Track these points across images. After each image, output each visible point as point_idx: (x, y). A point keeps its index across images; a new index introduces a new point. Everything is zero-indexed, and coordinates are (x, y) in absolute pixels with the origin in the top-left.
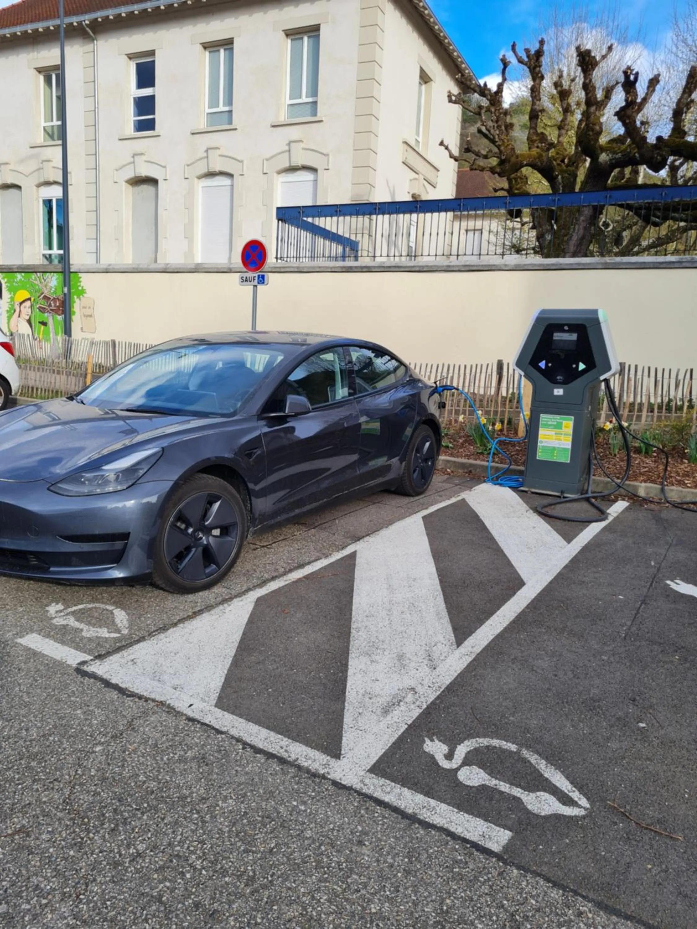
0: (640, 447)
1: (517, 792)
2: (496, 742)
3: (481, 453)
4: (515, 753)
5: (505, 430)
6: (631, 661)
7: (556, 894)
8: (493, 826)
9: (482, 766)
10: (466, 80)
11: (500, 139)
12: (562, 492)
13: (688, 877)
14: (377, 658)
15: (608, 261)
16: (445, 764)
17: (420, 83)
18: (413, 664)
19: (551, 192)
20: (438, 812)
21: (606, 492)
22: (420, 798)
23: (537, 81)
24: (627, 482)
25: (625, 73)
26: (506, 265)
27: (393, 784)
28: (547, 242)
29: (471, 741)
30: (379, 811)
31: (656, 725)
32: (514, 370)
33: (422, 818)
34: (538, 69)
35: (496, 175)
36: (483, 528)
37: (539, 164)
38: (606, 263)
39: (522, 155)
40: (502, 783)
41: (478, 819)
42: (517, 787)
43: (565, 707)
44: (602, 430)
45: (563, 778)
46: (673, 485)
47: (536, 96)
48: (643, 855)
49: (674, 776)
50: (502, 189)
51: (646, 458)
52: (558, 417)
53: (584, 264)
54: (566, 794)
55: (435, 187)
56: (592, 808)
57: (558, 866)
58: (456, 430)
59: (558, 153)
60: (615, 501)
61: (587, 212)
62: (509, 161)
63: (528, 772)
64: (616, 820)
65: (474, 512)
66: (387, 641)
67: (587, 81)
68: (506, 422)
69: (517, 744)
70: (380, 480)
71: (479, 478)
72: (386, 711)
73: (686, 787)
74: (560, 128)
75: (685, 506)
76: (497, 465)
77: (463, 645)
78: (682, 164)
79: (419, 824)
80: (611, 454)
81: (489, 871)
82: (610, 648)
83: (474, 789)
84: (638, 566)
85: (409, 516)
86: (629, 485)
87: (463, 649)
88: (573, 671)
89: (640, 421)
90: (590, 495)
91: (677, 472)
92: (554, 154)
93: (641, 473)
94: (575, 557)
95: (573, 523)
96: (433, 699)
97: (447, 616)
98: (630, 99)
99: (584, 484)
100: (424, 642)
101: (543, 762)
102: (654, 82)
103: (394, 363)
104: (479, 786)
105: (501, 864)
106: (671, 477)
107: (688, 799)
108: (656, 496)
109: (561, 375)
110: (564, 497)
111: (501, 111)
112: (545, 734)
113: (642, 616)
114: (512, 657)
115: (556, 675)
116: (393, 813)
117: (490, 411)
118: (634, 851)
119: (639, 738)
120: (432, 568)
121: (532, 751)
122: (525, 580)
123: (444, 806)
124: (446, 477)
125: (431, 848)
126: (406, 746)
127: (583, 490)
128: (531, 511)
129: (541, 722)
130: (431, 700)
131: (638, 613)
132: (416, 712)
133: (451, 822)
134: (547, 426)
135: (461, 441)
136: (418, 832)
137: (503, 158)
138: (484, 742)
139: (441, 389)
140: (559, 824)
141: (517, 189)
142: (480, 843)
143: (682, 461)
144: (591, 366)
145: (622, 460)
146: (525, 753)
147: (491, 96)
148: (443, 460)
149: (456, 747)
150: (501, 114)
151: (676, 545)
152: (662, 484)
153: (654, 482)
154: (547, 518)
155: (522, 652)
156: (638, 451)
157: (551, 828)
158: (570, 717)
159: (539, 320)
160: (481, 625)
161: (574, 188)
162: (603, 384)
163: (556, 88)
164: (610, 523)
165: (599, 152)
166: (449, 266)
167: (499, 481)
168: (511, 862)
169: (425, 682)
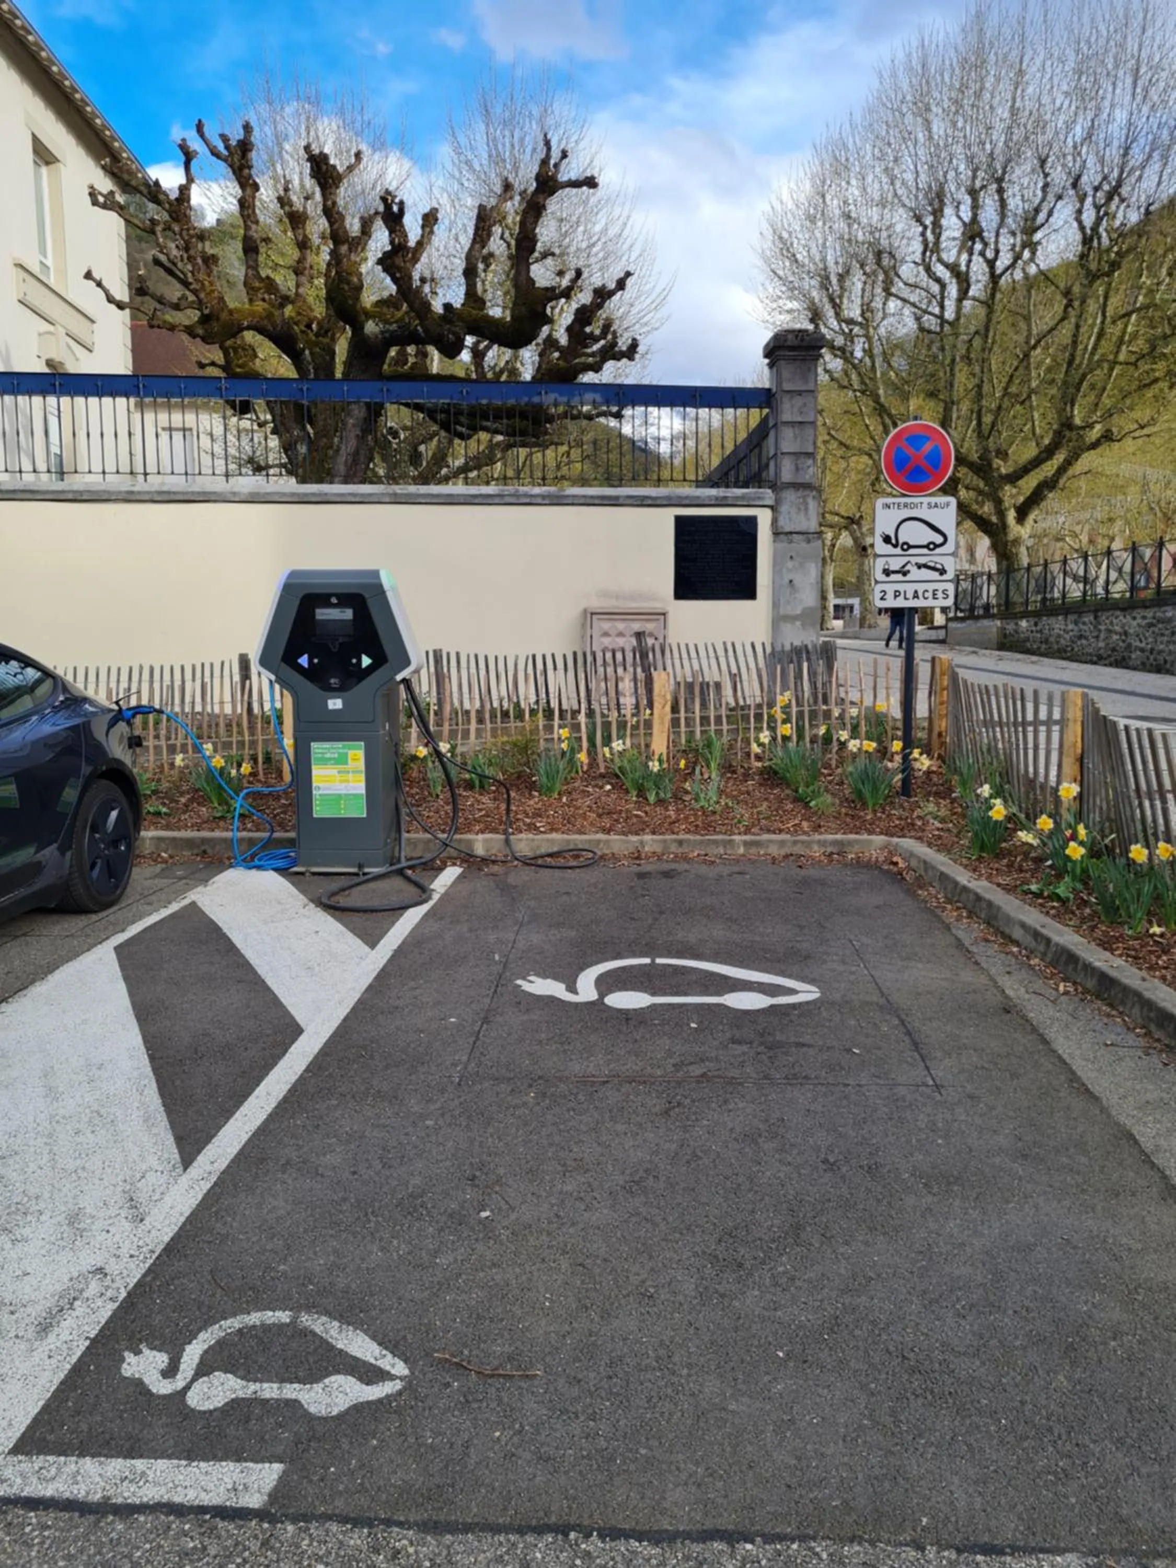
0: (471, 779)
1: (291, 1391)
2: (254, 1318)
3: (222, 818)
4: (288, 1325)
5: (261, 772)
6: (469, 1118)
7: (357, 1539)
8: (251, 1465)
9: (230, 1368)
10: (122, 172)
11: (197, 280)
12: (360, 866)
13: (551, 1428)
14: (26, 1231)
15: (399, 491)
16: (163, 1388)
17: (35, 162)
18: (100, 1224)
19: (296, 376)
20: (150, 1479)
21: (428, 856)
22: (116, 1466)
23: (249, 191)
24: (457, 837)
25: (384, 199)
26: (234, 494)
27: (62, 1459)
28: (300, 458)
29: (209, 1330)
30: (34, 1520)
31: (505, 1207)
32: (259, 674)
33: (120, 1500)
34: (246, 171)
35: (198, 339)
36: (230, 948)
37: (270, 328)
38: (395, 494)
39: (237, 310)
40: (265, 1385)
41: (224, 1464)
42: (292, 1383)
43: (369, 1221)
44: (414, 758)
45: (367, 1339)
46: (521, 832)
47: (249, 216)
48: (488, 1420)
49: (530, 1280)
50: (213, 364)
51: (481, 794)
52: (340, 745)
53: (362, 495)
54: (371, 1364)
55: (91, 351)
56: (412, 1373)
57: (362, 1489)
58: (173, 782)
59: (299, 314)
60: (441, 869)
61: (358, 412)
62: (218, 319)
63: (310, 1350)
64: (448, 1379)
65: (212, 922)
66: (46, 1195)
67: (329, 203)
68: (260, 760)
69: (291, 1310)
70: (21, 892)
71: (221, 861)
72: (44, 1328)
73: (547, 1290)
74: (298, 272)
75: (540, 862)
76: (251, 834)
77: (195, 1164)
78: (488, 348)
79: (115, 1514)
80: (430, 794)
81: (244, 1546)
82: (438, 1105)
83: (215, 1414)
84: (477, 966)
85: (88, 950)
86: (460, 841)
87: (195, 1170)
88: (381, 1158)
89: (468, 738)
90: (404, 864)
91: (525, 812)
92: (293, 314)
93: (475, 820)
94: (383, 970)
95: (380, 914)
96: (139, 1276)
97: (165, 1119)
98: (397, 240)
99: (393, 848)
100: (121, 1177)
101: (336, 1324)
102: (430, 219)
103: (31, 673)
104: (226, 1404)
105: (266, 1525)
106: (518, 820)
107: (549, 1308)
108: (499, 851)
109: (335, 677)
110: (364, 874)
111: (192, 232)
112: (338, 1276)
113: (484, 1042)
114: (283, 1161)
115: (354, 1173)
116: (62, 1514)
117: (231, 743)
118: (475, 1419)
119: (481, 1236)
120: (133, 1037)
121: (317, 1313)
122: (302, 1024)
123: (162, 1464)
124: (159, 867)
125: (138, 1548)
126: (88, 1379)
127: (393, 857)
128: (312, 906)
129: (332, 1258)
130: (135, 1280)
131: (477, 1038)
132: (106, 1311)
133: (176, 1487)
134: (324, 761)
135: (183, 800)
136: (113, 1530)
137: (206, 312)
138: (233, 1324)
139: (130, 713)
140: (360, 1420)
141: (240, 366)
142: (228, 1504)
143: (530, 794)
144: (380, 659)
145: (448, 804)
146: (306, 1320)
147: (170, 203)
148: (152, 839)
149: (184, 1350)
150: (192, 237)
151: (529, 922)
152: (505, 832)
153: (494, 831)
154: (337, 913)
155: (300, 1147)
156: (469, 785)
157: (349, 1431)
158: (377, 1235)
159: (288, 589)
160: (228, 1119)
161: (333, 374)
162: (402, 687)
163: (282, 207)
164: (435, 905)
165: (363, 317)
166: (132, 492)
167: (257, 862)
168: (283, 1515)
169: (124, 1252)
